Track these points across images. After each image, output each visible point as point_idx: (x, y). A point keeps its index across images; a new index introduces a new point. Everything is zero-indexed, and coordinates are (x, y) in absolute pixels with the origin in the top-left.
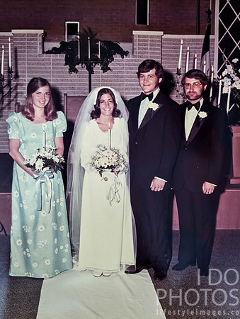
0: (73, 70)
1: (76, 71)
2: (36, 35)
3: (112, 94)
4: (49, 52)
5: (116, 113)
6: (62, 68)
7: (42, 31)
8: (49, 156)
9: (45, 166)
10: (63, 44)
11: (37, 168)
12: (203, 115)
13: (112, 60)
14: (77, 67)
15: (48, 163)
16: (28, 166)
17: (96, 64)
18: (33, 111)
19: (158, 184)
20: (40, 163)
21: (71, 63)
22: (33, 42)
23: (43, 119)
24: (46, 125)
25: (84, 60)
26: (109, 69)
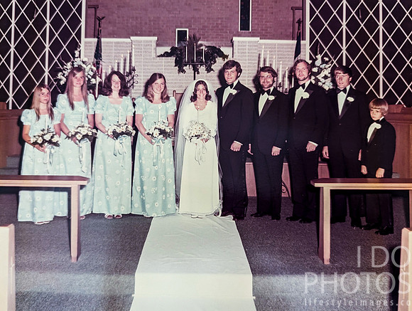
0: (181, 70)
1: (183, 71)
2: (151, 41)
3: (205, 84)
4: (161, 56)
5: (208, 98)
6: (172, 69)
7: (156, 38)
8: (163, 127)
9: (160, 134)
10: (173, 49)
11: (154, 135)
12: (272, 98)
13: (215, 62)
14: (184, 68)
15: (162, 132)
16: (148, 134)
17: (201, 65)
18: (153, 96)
19: (236, 146)
20: (157, 132)
21: (180, 65)
22: (148, 47)
23: (160, 101)
24: (161, 105)
25: (191, 62)
26: (212, 70)
